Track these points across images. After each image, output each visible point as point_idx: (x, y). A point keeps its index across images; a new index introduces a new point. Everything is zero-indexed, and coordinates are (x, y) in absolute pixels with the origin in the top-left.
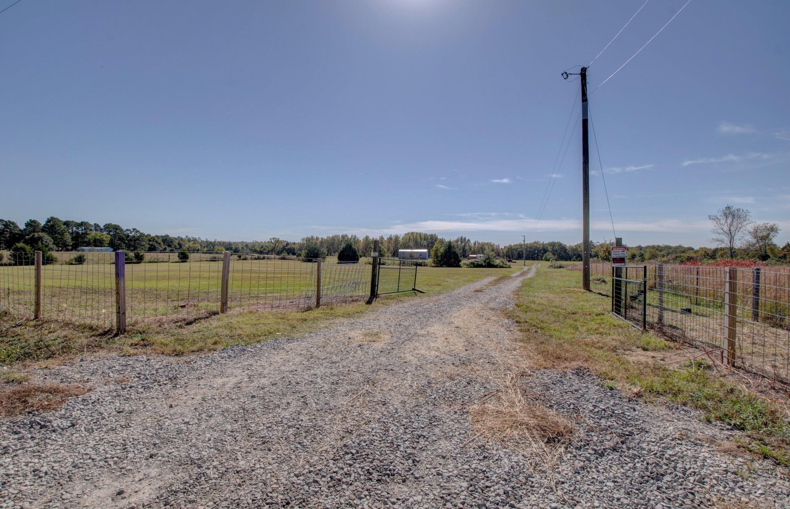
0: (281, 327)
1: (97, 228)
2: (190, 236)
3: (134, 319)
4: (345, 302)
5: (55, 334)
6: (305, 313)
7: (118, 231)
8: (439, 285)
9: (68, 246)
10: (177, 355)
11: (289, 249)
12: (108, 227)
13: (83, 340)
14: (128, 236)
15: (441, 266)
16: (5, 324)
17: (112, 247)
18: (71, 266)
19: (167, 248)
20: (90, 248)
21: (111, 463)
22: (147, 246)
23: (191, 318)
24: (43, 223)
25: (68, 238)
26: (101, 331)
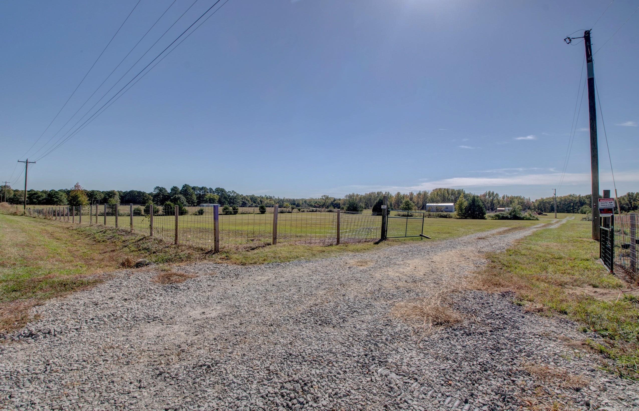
0: (306, 254)
1: (211, 191)
2: (268, 195)
3: (223, 246)
4: (359, 242)
5: (184, 252)
6: (326, 247)
7: (223, 193)
8: (448, 233)
9: (195, 203)
10: (242, 265)
11: (335, 204)
12: (218, 190)
13: (197, 255)
14: (229, 196)
15: (466, 218)
16: (161, 246)
17: (220, 204)
18: (196, 216)
19: (253, 204)
20: (207, 204)
21: (202, 303)
22: (241, 203)
23: (254, 246)
24: (180, 188)
25: (195, 198)
26: (206, 251)
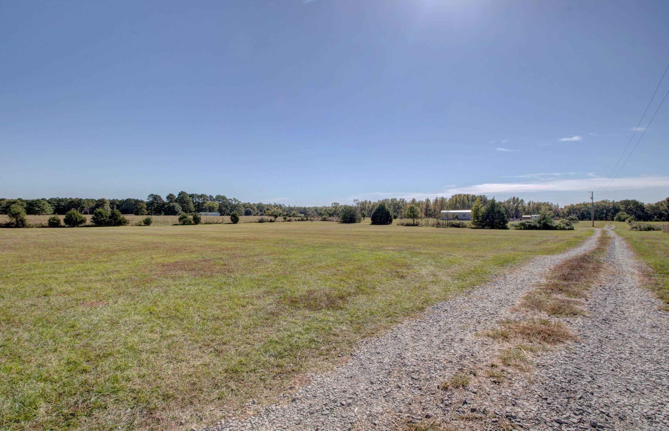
1: (211, 199)
7: (224, 200)
12: (218, 198)
14: (231, 204)
15: (483, 227)
17: (220, 213)
19: (259, 212)
22: (244, 211)
24: (176, 196)
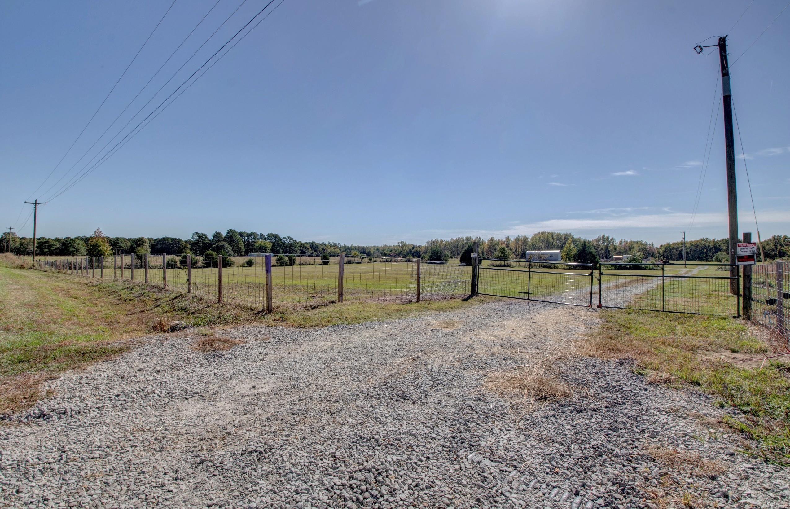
0: (379, 314)
1: (262, 237)
2: (331, 242)
3: (277, 304)
4: (444, 299)
5: (230, 312)
6: (404, 306)
7: (277, 239)
9: (242, 252)
10: (301, 328)
11: (414, 252)
12: (270, 236)
13: (245, 316)
14: (284, 243)
16: (201, 305)
17: (273, 253)
18: (244, 268)
19: (314, 253)
20: (257, 253)
21: (252, 374)
22: (299, 251)
23: (315, 305)
24: (224, 234)
25: (242, 246)
26: (257, 311)
